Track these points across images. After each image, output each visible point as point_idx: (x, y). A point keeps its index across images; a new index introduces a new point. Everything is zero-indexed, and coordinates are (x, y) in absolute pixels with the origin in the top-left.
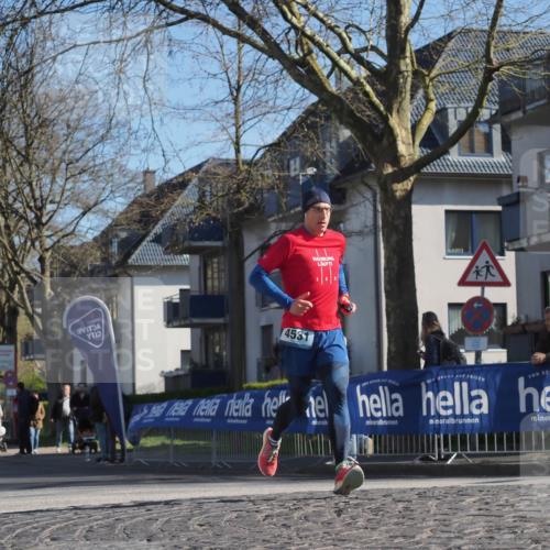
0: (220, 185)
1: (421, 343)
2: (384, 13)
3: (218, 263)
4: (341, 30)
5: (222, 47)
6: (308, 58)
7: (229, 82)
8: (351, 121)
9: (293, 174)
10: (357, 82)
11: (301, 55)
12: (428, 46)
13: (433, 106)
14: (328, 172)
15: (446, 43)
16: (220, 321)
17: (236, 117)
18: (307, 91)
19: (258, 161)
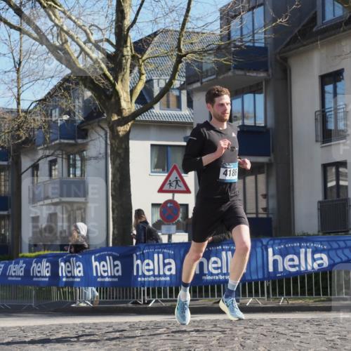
0: (7, 125)
1: (134, 228)
2: (114, 18)
3: (5, 175)
4: (87, 28)
5: (9, 37)
6: (65, 45)
7: (14, 59)
8: (92, 86)
9: (54, 119)
10: (96, 61)
11: (61, 43)
12: (141, 40)
13: (144, 78)
14: (77, 118)
15: (153, 38)
16: (5, 213)
17: (18, 82)
18: (64, 66)
19: (32, 110)
